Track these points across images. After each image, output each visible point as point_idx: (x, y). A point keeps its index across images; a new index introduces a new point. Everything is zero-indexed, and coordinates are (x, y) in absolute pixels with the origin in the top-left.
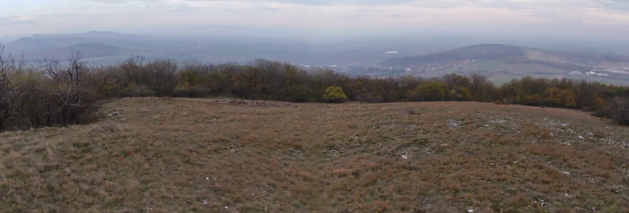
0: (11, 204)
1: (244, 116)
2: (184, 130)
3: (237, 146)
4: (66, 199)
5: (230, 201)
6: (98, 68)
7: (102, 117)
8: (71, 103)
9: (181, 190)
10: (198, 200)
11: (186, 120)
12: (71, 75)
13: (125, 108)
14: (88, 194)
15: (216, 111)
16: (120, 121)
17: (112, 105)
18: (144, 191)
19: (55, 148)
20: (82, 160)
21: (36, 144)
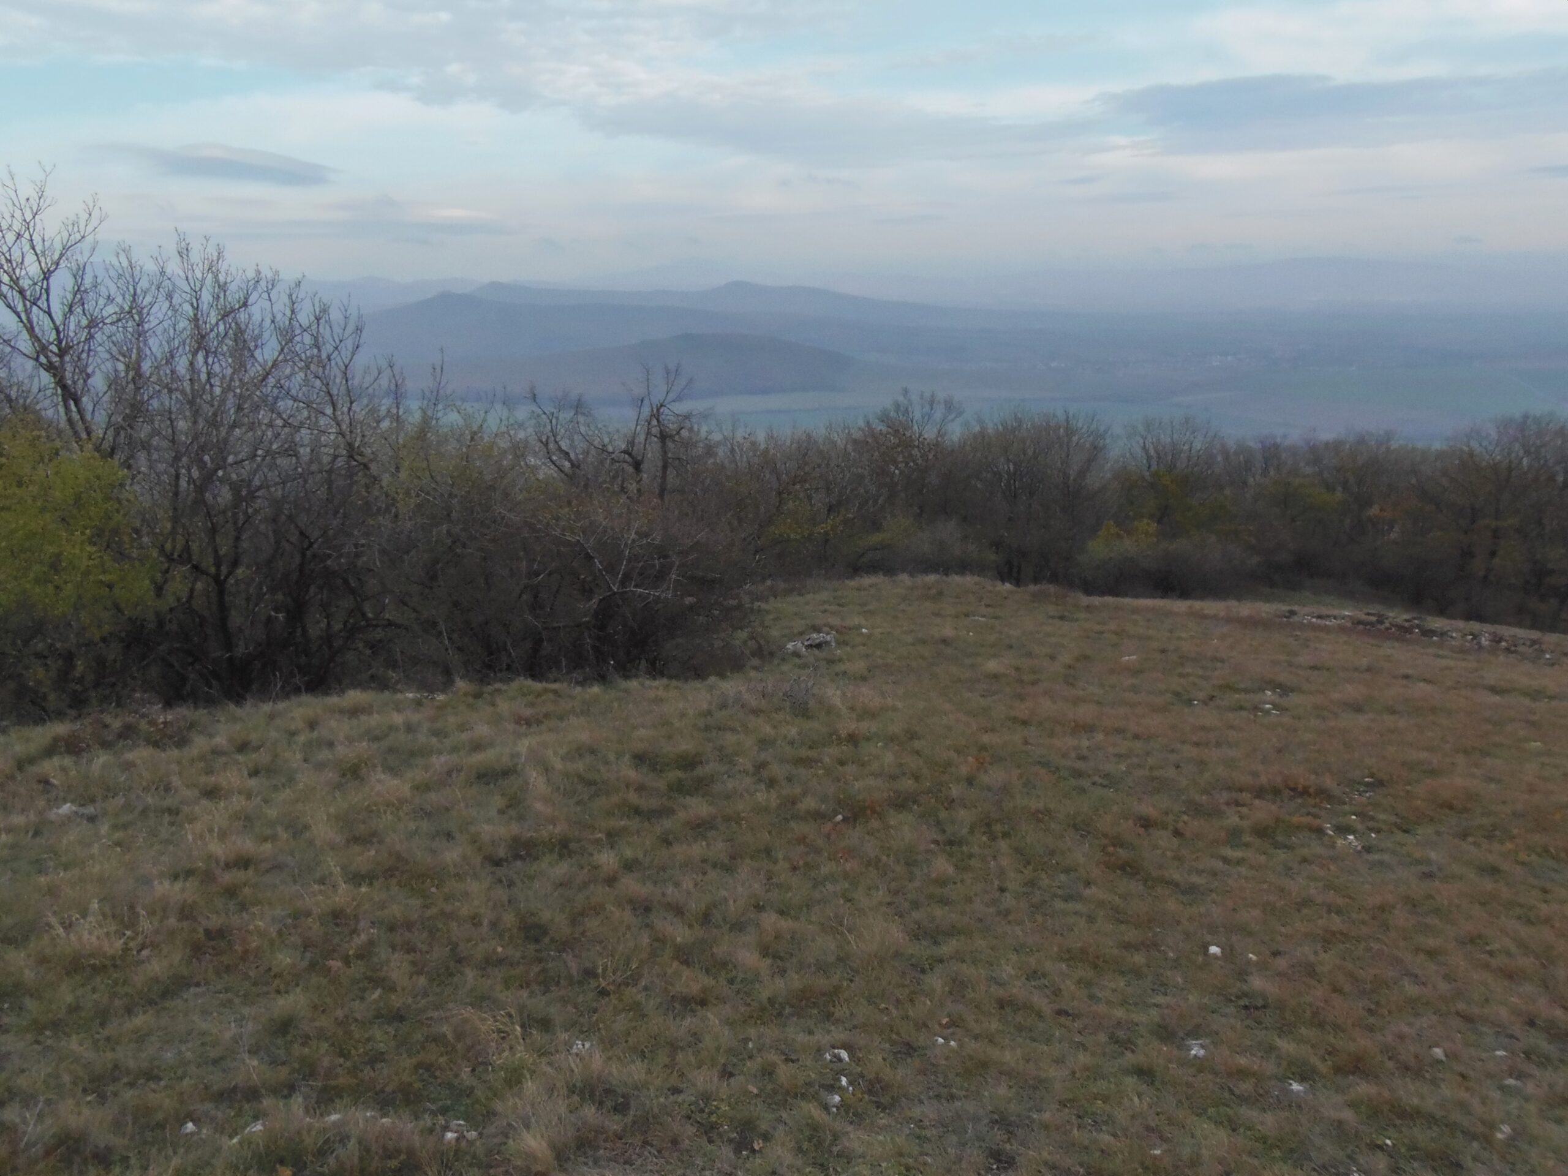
0: (364, 990)
1: (1421, 689)
2: (1119, 731)
3: (1371, 824)
4: (595, 976)
5: (1315, 1061)
6: (753, 444)
7: (759, 653)
8: (636, 586)
9: (1089, 984)
10: (1165, 1033)
11: (1134, 689)
12: (637, 465)
13: (863, 622)
14: (686, 963)
15: (1283, 657)
16: (837, 674)
17: (807, 603)
18: (923, 971)
19: (558, 765)
20: (667, 824)
21: (477, 746)
